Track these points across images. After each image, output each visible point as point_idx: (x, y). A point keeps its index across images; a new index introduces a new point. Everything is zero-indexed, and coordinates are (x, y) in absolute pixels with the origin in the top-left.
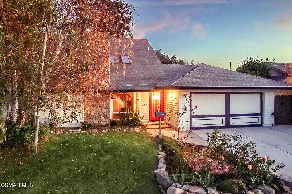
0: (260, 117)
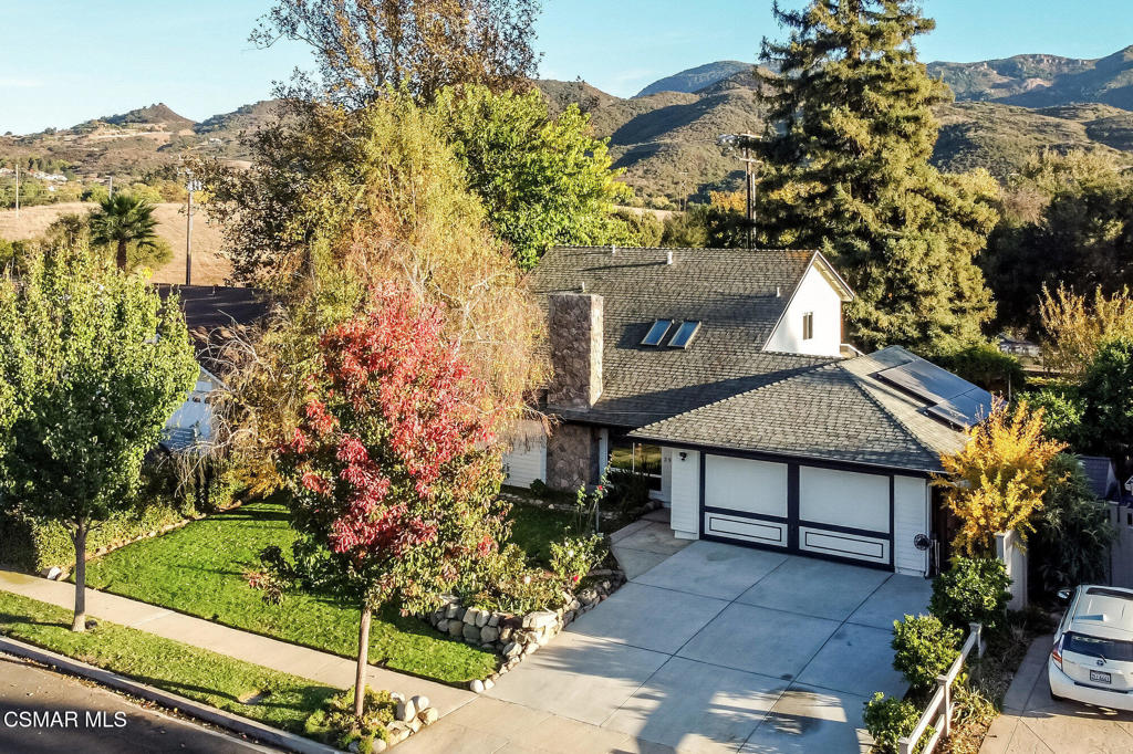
0: (887, 541)
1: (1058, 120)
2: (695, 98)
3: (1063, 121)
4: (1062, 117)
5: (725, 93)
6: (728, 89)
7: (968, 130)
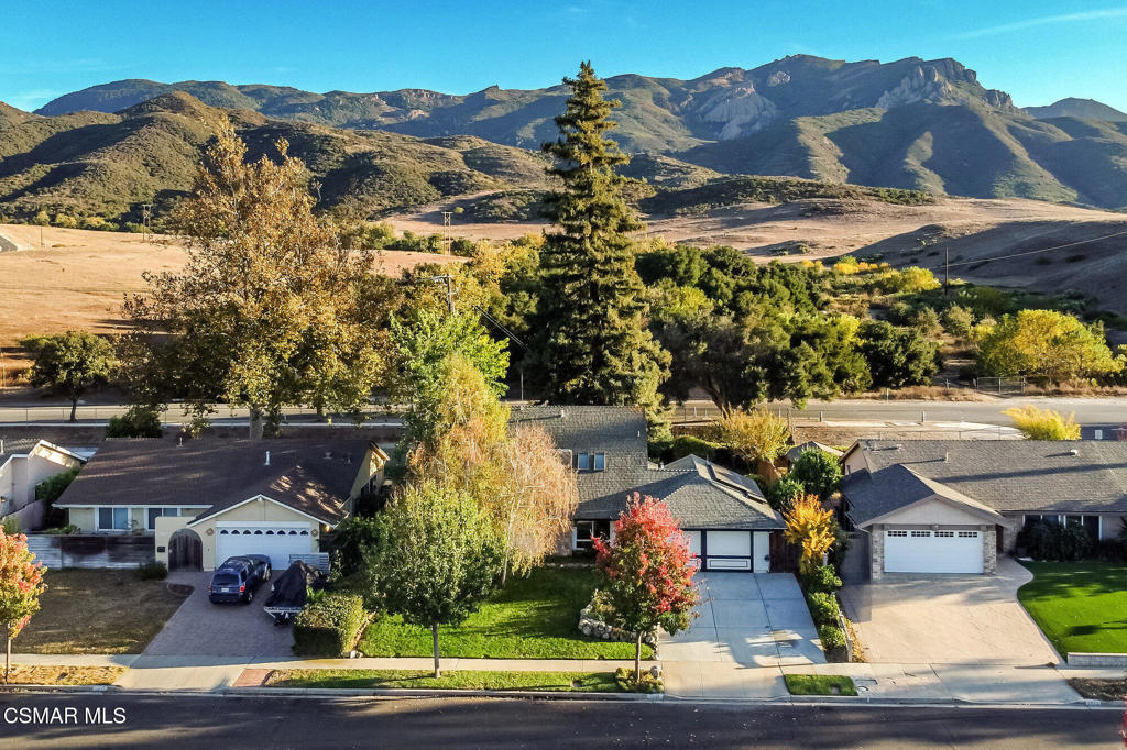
0: (749, 560)
1: (441, 149)
2: (117, 120)
3: (446, 150)
4: (444, 147)
5: (150, 115)
6: (151, 111)
7: (375, 157)
